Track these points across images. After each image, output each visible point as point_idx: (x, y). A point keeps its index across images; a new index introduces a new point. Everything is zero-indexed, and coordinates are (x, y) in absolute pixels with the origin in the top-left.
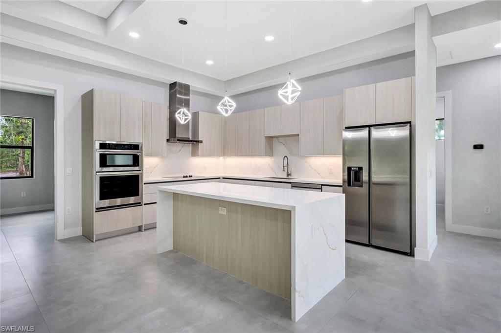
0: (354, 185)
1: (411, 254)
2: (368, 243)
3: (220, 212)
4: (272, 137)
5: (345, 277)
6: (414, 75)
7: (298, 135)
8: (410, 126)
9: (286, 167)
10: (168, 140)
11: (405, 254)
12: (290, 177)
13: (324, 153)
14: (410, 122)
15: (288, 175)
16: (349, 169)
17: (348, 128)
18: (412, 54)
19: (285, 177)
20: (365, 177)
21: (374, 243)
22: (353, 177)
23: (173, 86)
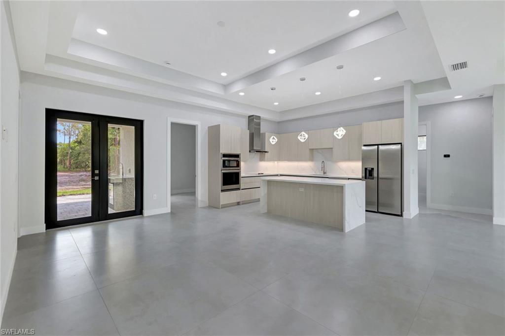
0: (368, 178)
1: (401, 215)
2: (376, 211)
3: (300, 190)
4: (313, 149)
5: (365, 222)
6: (403, 117)
7: (332, 148)
8: (401, 145)
9: (323, 168)
10: (250, 151)
11: (398, 215)
12: (325, 174)
13: (349, 159)
14: (401, 143)
15: (324, 173)
16: (366, 169)
17: (365, 145)
18: (402, 102)
19: (322, 174)
20: (375, 174)
21: (380, 211)
22: (368, 174)
23: (249, 117)
